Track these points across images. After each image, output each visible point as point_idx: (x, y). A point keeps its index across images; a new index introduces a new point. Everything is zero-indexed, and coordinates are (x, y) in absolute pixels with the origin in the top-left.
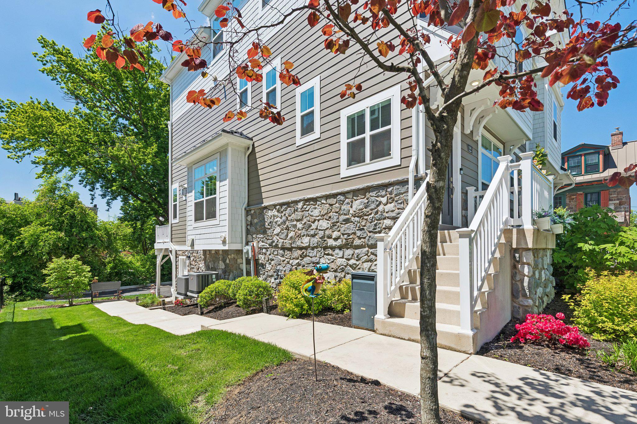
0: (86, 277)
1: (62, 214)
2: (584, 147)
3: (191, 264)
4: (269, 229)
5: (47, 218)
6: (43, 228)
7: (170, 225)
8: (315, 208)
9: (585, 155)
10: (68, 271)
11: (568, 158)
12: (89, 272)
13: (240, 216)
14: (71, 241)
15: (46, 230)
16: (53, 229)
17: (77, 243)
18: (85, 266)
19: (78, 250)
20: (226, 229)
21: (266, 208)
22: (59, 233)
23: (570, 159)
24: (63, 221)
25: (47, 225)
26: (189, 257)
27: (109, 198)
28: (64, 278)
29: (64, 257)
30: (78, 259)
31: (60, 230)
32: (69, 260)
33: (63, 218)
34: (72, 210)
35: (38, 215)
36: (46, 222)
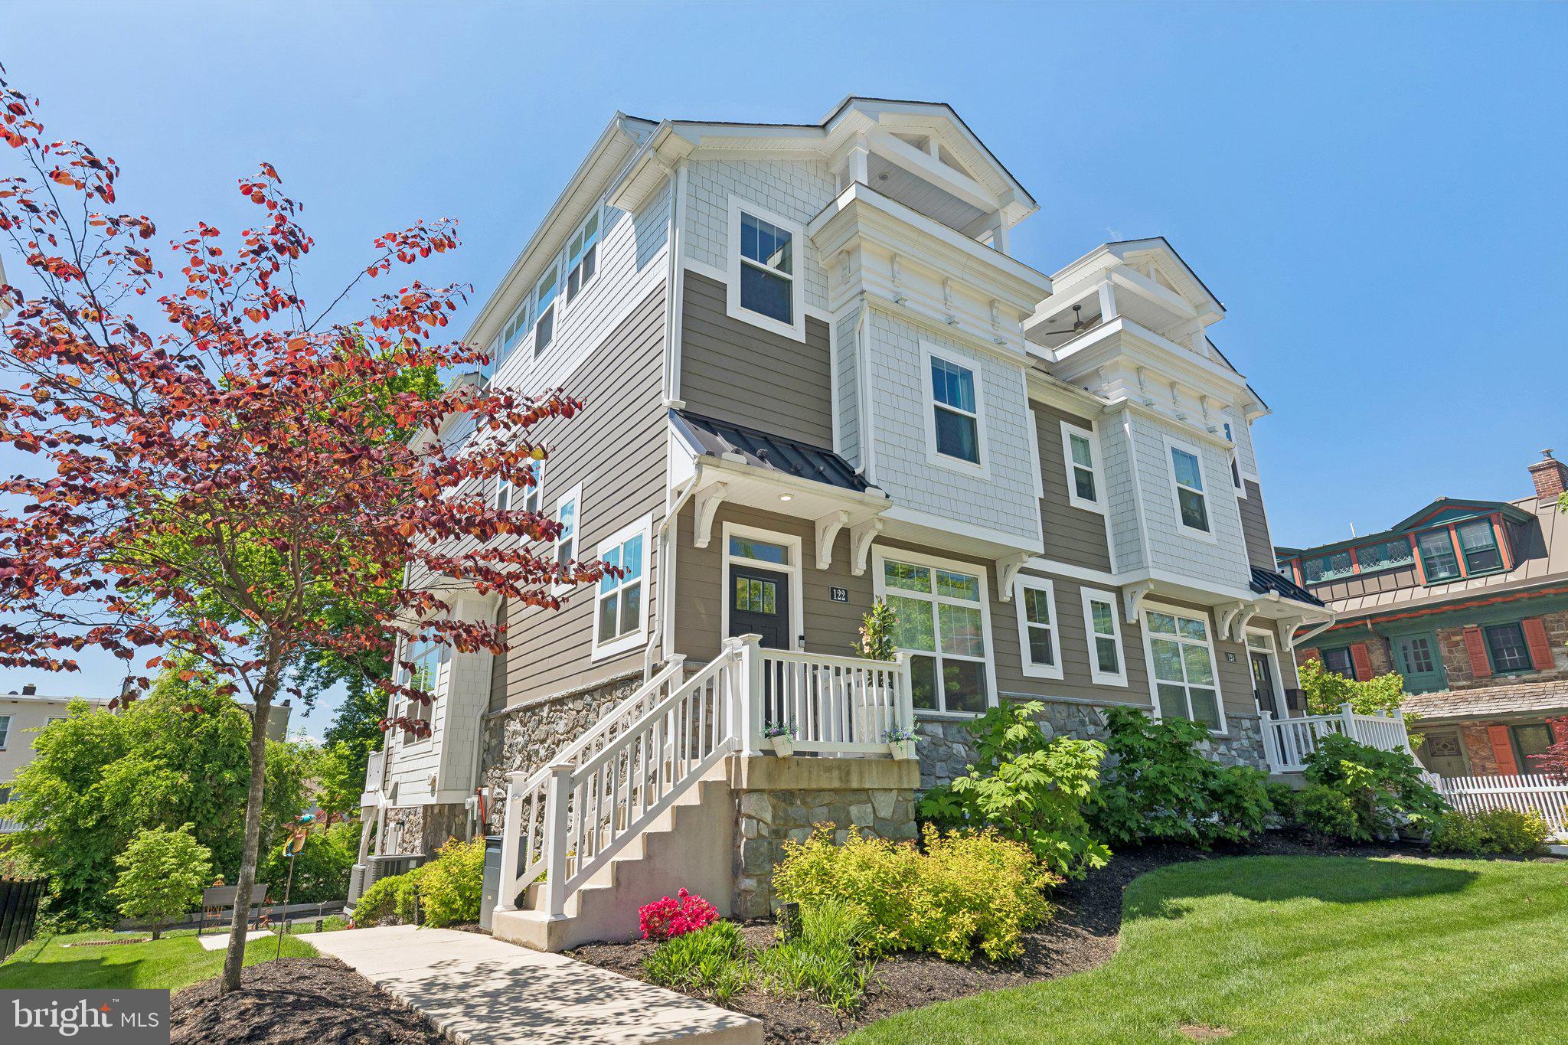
0: (196, 873)
1: (191, 730)
2: (1445, 508)
3: (404, 841)
4: (508, 759)
5: (159, 742)
6: (146, 764)
7: (384, 752)
8: (561, 718)
9: (1457, 526)
10: (163, 859)
11: (1418, 536)
12: (208, 861)
13: (471, 732)
14: (198, 790)
15: (152, 768)
16: (168, 765)
17: (209, 797)
18: (201, 849)
19: (209, 812)
20: (437, 761)
21: (508, 715)
22: (177, 774)
23: (1423, 539)
24: (191, 746)
25: (156, 757)
26: (403, 824)
27: (313, 685)
28: (152, 873)
29: (163, 826)
30: (190, 832)
31: (179, 767)
32: (172, 834)
33: (191, 740)
34: (214, 722)
35: (147, 734)
36: (155, 750)
